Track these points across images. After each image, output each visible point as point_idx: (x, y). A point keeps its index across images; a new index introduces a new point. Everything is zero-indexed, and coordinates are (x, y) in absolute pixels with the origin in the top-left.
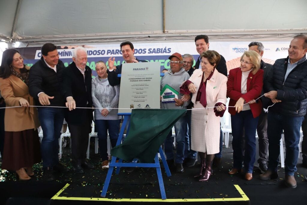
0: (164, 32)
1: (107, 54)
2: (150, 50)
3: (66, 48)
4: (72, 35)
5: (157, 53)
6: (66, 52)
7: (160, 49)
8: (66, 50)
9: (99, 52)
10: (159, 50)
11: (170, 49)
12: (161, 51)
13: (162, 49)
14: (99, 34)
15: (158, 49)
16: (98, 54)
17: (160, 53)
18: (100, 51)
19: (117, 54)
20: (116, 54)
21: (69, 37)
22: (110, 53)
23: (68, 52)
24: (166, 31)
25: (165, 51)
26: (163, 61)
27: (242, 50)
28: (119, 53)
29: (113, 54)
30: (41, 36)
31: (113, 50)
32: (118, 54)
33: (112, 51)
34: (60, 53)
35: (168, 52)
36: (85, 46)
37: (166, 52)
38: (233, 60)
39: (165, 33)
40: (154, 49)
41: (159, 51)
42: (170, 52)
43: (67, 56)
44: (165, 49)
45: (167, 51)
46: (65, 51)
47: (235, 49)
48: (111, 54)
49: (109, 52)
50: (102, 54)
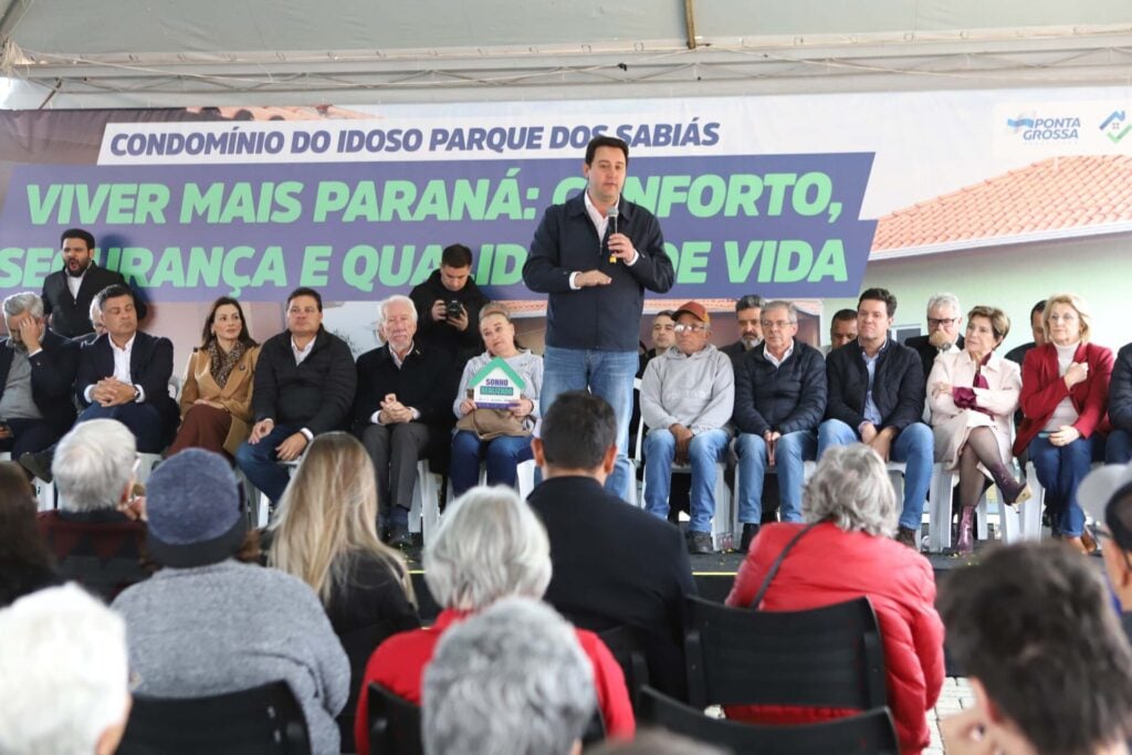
0: (690, 45)
1: (432, 148)
2: (626, 132)
3: (244, 116)
4: (270, 55)
5: (657, 143)
6: (243, 135)
7: (668, 128)
8: (246, 127)
9: (393, 139)
10: (663, 131)
11: (717, 126)
12: (672, 134)
13: (679, 127)
14: (391, 53)
15: (658, 127)
16: (392, 145)
17: (670, 145)
18: (399, 132)
19: (475, 146)
20: (470, 147)
21: (255, 64)
22: (446, 145)
23: (253, 135)
24: (698, 38)
25: (692, 135)
26: (683, 180)
27: (1053, 129)
28: (484, 143)
29: (456, 149)
30: (125, 56)
31: (459, 132)
32: (480, 147)
33: (454, 137)
34: (217, 137)
35: (706, 143)
36: (330, 109)
37: (696, 141)
38: (1011, 174)
39: (698, 48)
40: (644, 128)
41: (663, 135)
42: (715, 139)
43: (250, 151)
44: (693, 127)
45: (703, 137)
46: (238, 131)
47: (1019, 123)
48: (449, 148)
49: (440, 137)
50: (408, 148)
